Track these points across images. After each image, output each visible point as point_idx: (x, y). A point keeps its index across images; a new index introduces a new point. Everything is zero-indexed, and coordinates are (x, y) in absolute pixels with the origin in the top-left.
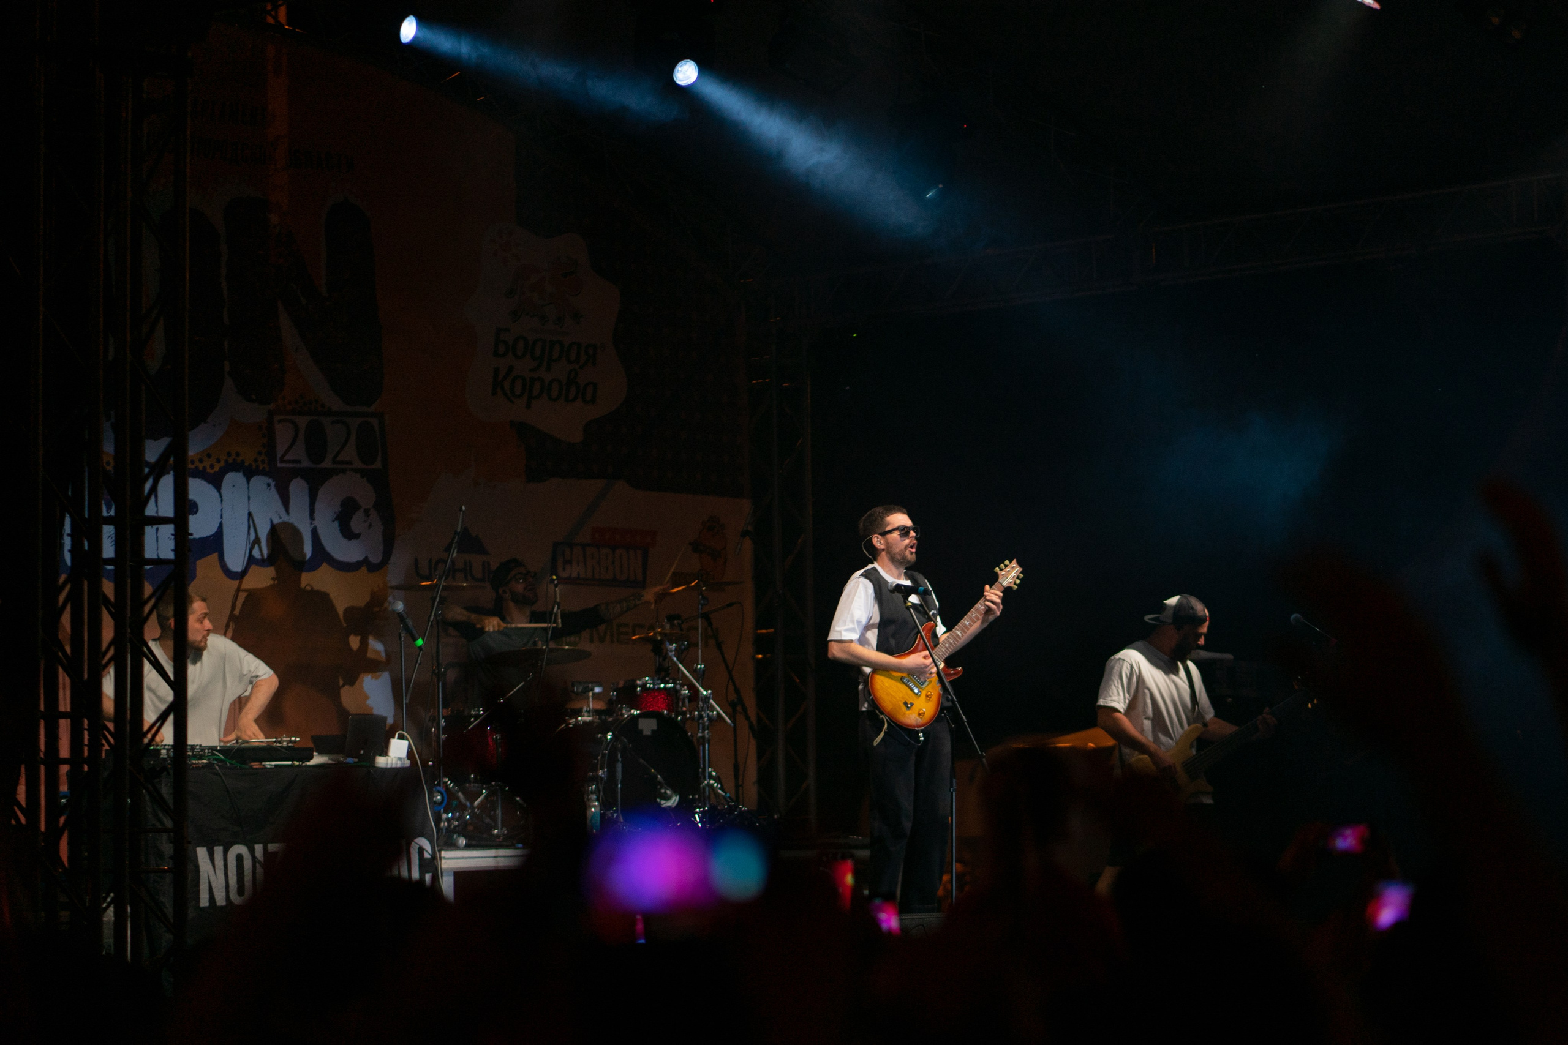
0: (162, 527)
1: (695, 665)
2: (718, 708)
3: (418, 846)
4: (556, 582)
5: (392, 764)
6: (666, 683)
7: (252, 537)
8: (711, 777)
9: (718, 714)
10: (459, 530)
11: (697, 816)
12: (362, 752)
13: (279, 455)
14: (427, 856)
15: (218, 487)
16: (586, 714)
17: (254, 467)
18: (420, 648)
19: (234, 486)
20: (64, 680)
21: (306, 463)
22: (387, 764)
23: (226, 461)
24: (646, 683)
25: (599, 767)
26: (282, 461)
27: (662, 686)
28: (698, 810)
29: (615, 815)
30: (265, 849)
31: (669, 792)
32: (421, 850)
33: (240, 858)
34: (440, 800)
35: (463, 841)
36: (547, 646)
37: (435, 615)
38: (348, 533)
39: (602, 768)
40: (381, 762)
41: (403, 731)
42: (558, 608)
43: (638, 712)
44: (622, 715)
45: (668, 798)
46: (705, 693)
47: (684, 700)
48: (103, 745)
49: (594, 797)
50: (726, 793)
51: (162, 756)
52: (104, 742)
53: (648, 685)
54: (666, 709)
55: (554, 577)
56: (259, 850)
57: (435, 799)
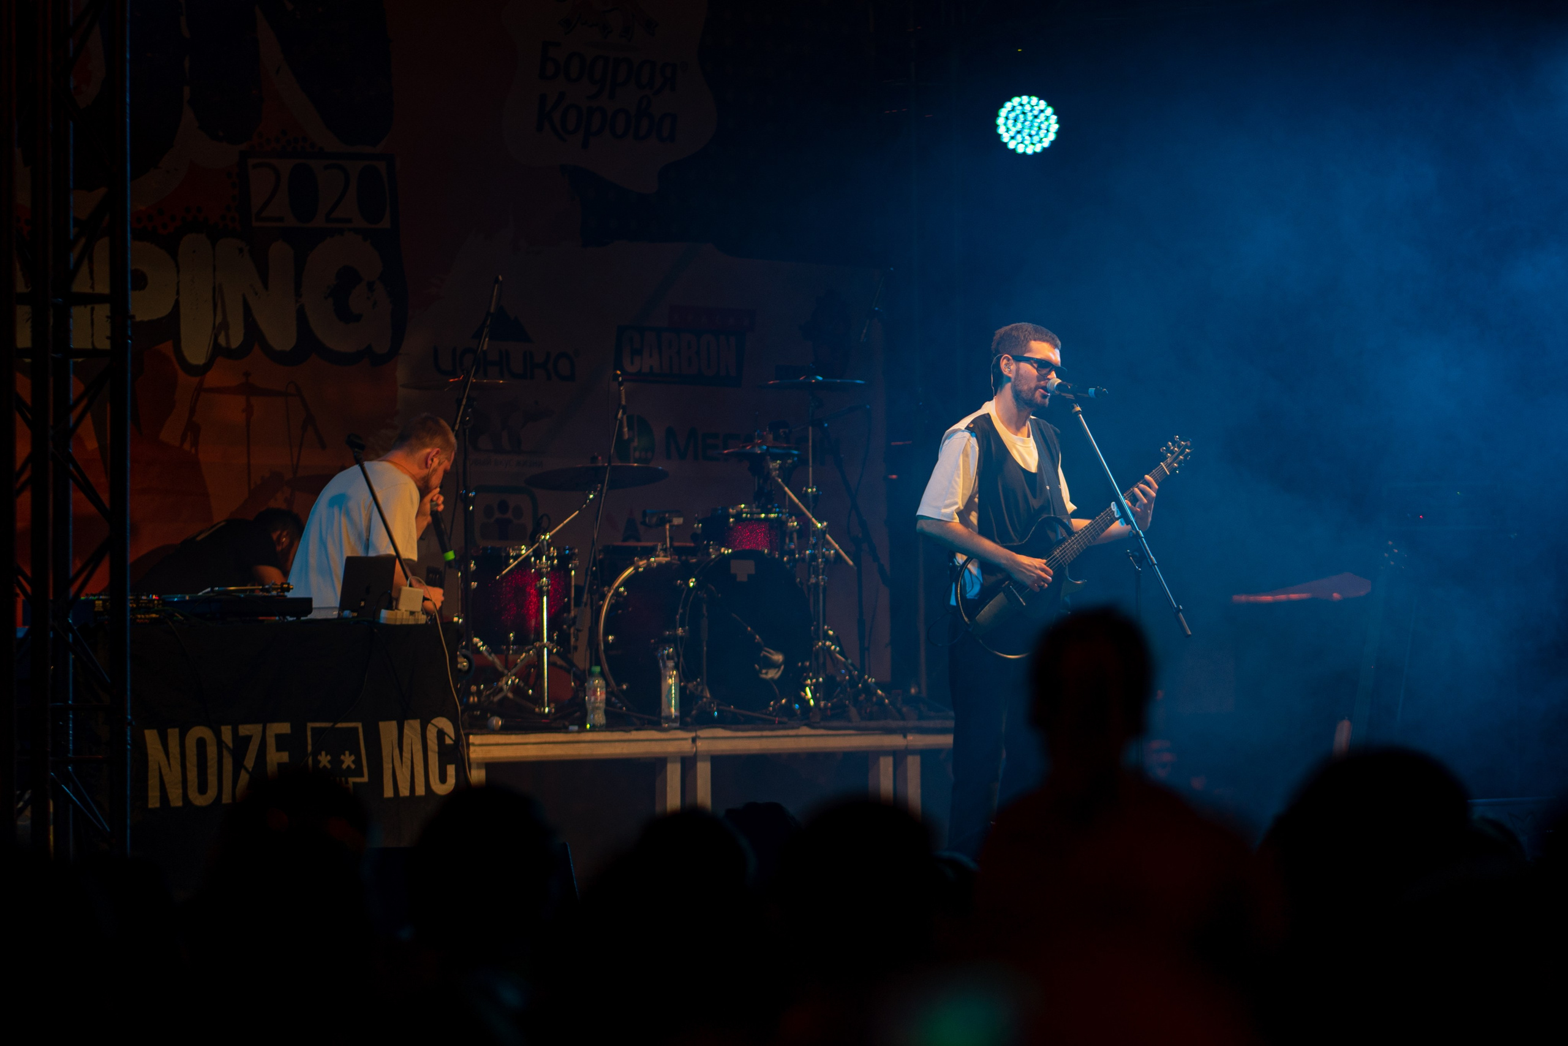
0: (97, 307)
1: (804, 489)
2: (837, 546)
3: (436, 730)
4: (620, 379)
6: (768, 512)
7: (219, 319)
8: (827, 637)
9: (837, 553)
10: (492, 310)
11: (808, 689)
12: (363, 604)
13: (254, 211)
14: (448, 741)
15: (174, 254)
16: (662, 554)
17: (221, 226)
19: (194, 252)
21: (290, 222)
22: (396, 620)
23: (185, 217)
24: (741, 512)
25: (678, 625)
26: (258, 219)
27: (763, 515)
28: (809, 681)
29: (700, 688)
30: (235, 732)
32: (441, 734)
33: (201, 743)
34: (466, 668)
35: (497, 722)
36: (609, 463)
37: (460, 422)
38: (345, 315)
39: (682, 625)
40: (388, 616)
42: (624, 413)
43: (730, 551)
44: (709, 554)
45: (769, 665)
46: (819, 525)
47: (791, 534)
48: (17, 595)
49: (671, 664)
50: (847, 659)
51: (96, 609)
52: (18, 591)
53: (744, 515)
54: (766, 547)
55: (619, 372)
56: (227, 732)
57: (459, 666)
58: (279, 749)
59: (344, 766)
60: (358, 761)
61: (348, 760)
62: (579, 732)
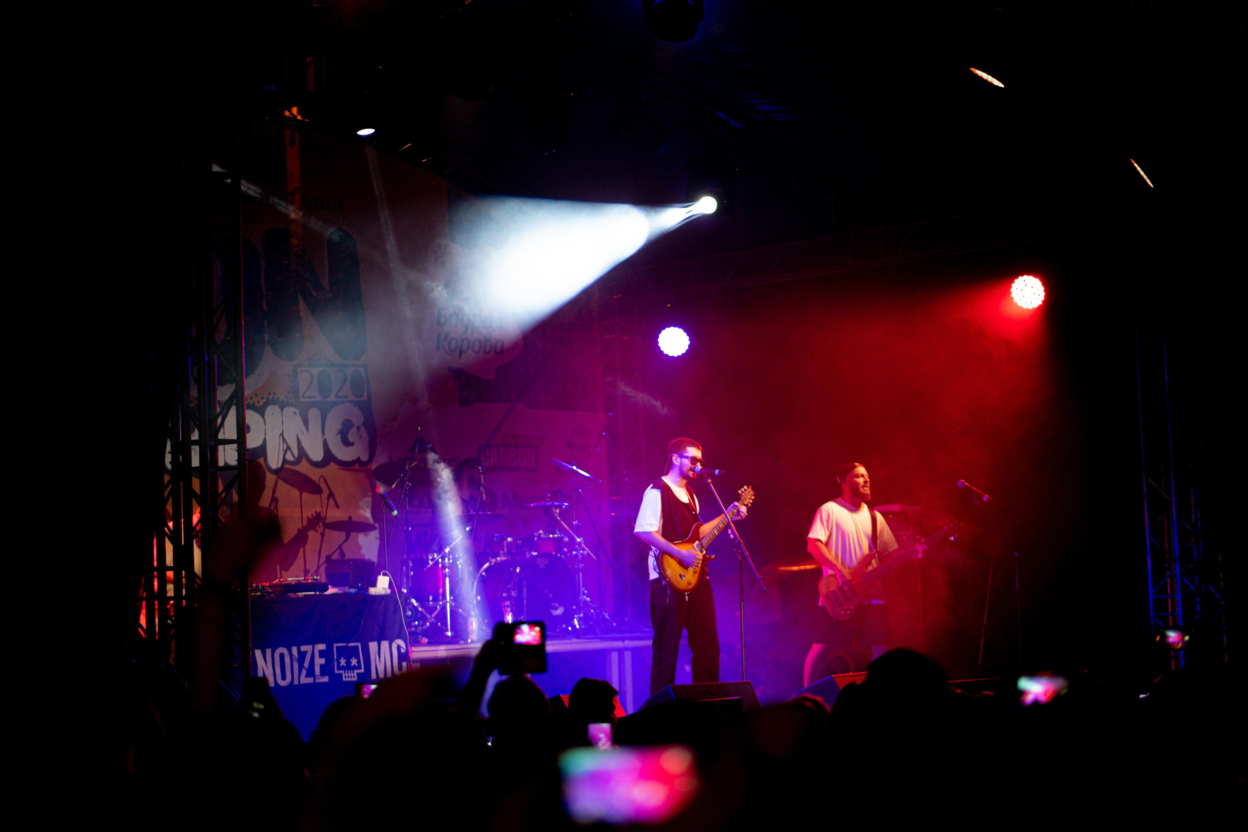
0: (229, 446)
1: (572, 522)
2: (587, 550)
3: (397, 645)
5: (379, 592)
6: (554, 534)
7: (285, 447)
8: (584, 594)
9: (588, 553)
10: (418, 438)
11: (575, 620)
12: (360, 585)
13: (301, 393)
14: (403, 651)
15: (263, 416)
16: (503, 556)
17: (285, 401)
18: (396, 517)
19: (273, 414)
20: (169, 547)
21: (319, 398)
22: (376, 592)
23: (267, 398)
24: (540, 535)
25: (512, 590)
26: (303, 397)
27: (551, 536)
28: (576, 616)
30: (299, 650)
31: (557, 605)
32: (399, 647)
33: (282, 656)
34: (410, 614)
35: (425, 640)
38: (346, 443)
39: (514, 590)
40: (372, 591)
41: (386, 570)
42: (483, 488)
43: (536, 553)
44: (526, 556)
45: (556, 609)
46: (579, 540)
47: (565, 544)
48: (194, 586)
49: (509, 609)
50: (594, 604)
53: (542, 536)
54: (554, 551)
56: (294, 650)
57: (407, 614)
58: (321, 657)
59: (352, 665)
60: (359, 662)
61: (354, 662)
62: (464, 644)
